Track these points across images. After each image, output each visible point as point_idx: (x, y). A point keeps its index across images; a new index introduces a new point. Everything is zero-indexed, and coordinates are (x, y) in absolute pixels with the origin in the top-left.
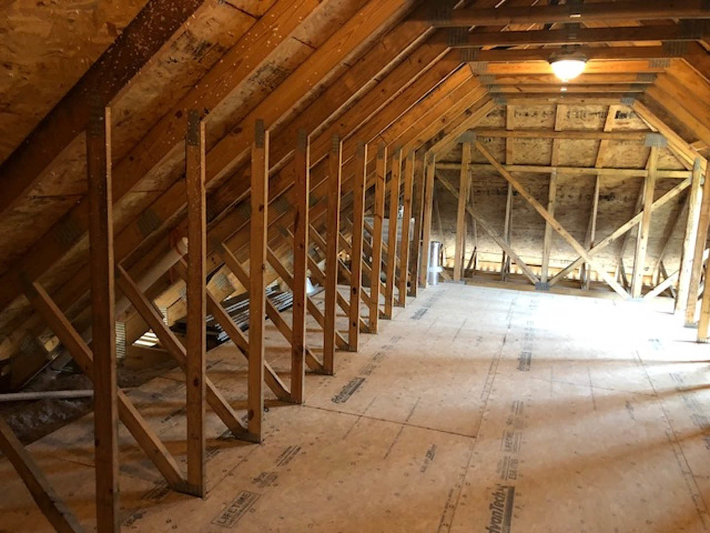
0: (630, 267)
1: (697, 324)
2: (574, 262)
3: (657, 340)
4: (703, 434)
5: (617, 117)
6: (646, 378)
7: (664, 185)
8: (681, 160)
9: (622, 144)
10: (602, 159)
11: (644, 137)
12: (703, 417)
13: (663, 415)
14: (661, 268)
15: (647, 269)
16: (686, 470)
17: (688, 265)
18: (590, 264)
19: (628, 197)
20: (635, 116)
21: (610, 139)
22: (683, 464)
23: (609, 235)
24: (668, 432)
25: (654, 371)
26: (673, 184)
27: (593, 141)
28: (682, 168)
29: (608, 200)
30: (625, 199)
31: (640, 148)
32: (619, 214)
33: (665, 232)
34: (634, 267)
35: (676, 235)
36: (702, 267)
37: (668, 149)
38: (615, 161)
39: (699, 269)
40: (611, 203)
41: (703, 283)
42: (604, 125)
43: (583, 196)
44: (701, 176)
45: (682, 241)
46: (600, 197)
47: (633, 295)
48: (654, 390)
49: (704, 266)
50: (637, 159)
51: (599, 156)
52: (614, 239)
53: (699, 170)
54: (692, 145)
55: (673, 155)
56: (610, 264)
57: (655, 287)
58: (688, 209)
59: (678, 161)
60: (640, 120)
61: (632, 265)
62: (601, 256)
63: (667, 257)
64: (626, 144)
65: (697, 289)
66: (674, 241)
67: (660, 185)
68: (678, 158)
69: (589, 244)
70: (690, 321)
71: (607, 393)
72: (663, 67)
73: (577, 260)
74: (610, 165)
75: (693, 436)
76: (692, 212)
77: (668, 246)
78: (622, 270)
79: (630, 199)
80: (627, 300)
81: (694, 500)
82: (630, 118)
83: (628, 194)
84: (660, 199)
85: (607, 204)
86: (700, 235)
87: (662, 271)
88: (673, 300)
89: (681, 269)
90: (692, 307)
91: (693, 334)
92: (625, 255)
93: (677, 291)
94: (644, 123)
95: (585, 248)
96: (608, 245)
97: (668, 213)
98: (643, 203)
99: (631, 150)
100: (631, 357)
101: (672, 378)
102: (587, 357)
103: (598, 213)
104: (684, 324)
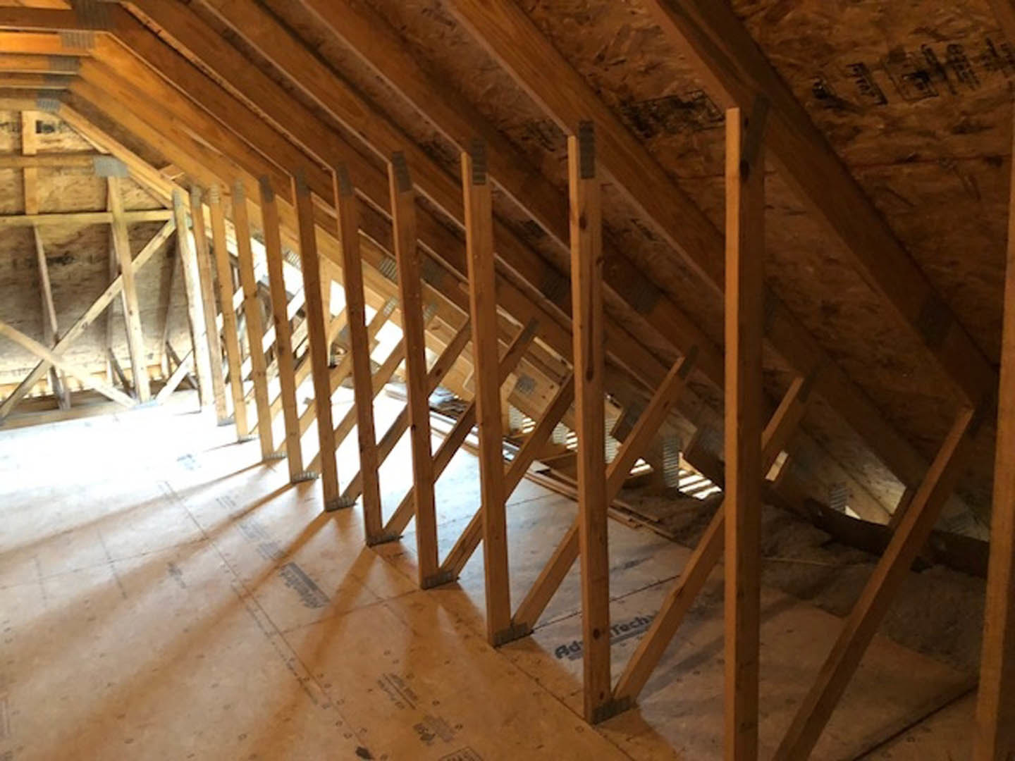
0: (126, 359)
1: (233, 417)
2: (35, 369)
3: (189, 456)
4: (276, 568)
5: (38, 131)
6: (187, 518)
7: (141, 233)
8: (155, 194)
9: (60, 174)
10: (33, 200)
11: (91, 162)
12: (272, 545)
13: (222, 563)
14: (169, 351)
15: (151, 356)
16: (269, 629)
17: (201, 341)
18: (63, 368)
19: (94, 255)
20: (68, 129)
21: (38, 167)
22: (264, 622)
23: (81, 318)
24: (234, 584)
25: (196, 503)
26: (153, 230)
27: (9, 171)
28: (159, 206)
29: (64, 264)
30: (90, 259)
31: (90, 179)
32: (87, 283)
33: (160, 299)
34: (131, 358)
35: (176, 301)
36: (219, 340)
37: (132, 180)
38: (56, 201)
39: (216, 341)
40: (70, 268)
41: (226, 359)
42: (21, 143)
43: (19, 262)
44: (185, 215)
45: (185, 309)
46: (50, 262)
47: (140, 399)
48: (203, 531)
49: (222, 337)
50: (90, 197)
51: (28, 195)
52: (89, 323)
53: (181, 207)
54: (162, 171)
55: (141, 188)
56: (96, 361)
57: (167, 380)
58: (182, 263)
59: (151, 196)
60: (78, 137)
61: (128, 356)
62: (79, 351)
63: (173, 335)
64: (66, 174)
65: (220, 370)
66: (176, 310)
67: (135, 233)
68: (149, 192)
69: (52, 337)
70: (224, 417)
71: (138, 563)
72: (84, 47)
73: (38, 367)
74: (50, 209)
75: (265, 577)
76: (188, 266)
77: (170, 318)
78: (115, 366)
79: (99, 259)
80: (134, 408)
81: (291, 668)
82: (61, 132)
83: (93, 252)
84: (141, 254)
85: (63, 271)
86: (206, 298)
87: (171, 354)
88: (196, 393)
89: (194, 349)
90: (220, 397)
91: (231, 433)
92: (114, 344)
93: (196, 378)
94: (85, 140)
95: (47, 346)
96: (83, 333)
97: (158, 272)
98: (118, 262)
99: (77, 182)
100: (160, 494)
101: (221, 503)
102: (93, 517)
103: (53, 286)
104: (216, 423)
